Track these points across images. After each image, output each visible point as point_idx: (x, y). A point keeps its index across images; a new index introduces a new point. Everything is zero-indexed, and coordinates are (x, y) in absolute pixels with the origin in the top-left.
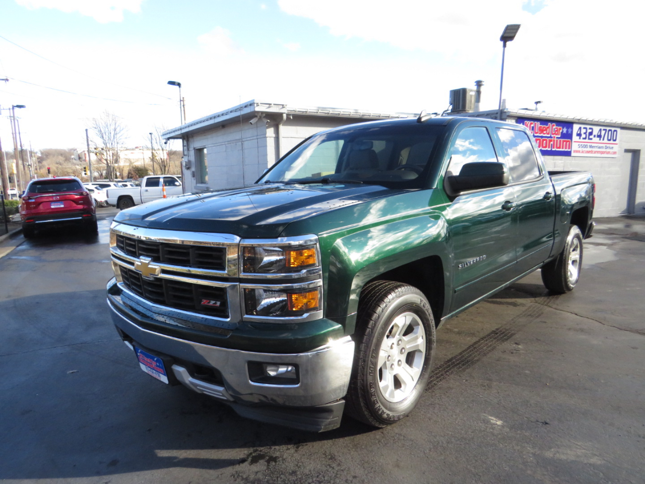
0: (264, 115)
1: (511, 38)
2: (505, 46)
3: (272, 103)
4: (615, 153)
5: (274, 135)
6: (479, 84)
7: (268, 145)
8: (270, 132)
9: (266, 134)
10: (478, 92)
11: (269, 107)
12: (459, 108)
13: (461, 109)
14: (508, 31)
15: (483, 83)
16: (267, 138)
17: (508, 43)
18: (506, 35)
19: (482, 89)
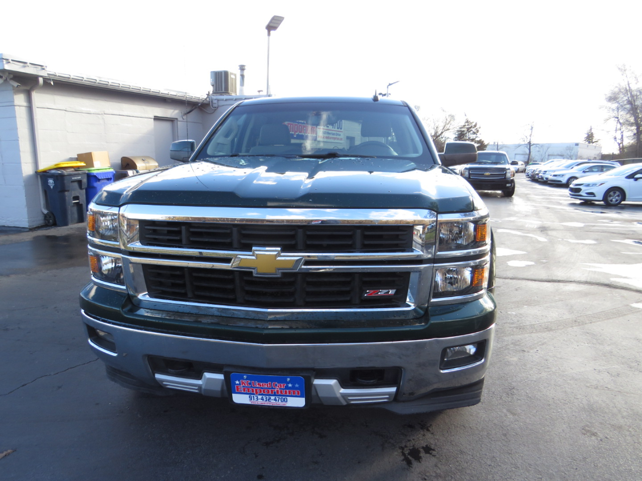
0: (12, 76)
1: (275, 28)
2: (269, 34)
3: (28, 61)
4: (341, 139)
5: (25, 104)
6: (242, 68)
7: (17, 116)
8: (20, 99)
9: (13, 102)
10: (242, 76)
11: (25, 67)
12: (222, 90)
13: (223, 91)
14: (273, 21)
15: (246, 68)
16: (16, 107)
17: (272, 32)
18: (272, 25)
19: (245, 73)
